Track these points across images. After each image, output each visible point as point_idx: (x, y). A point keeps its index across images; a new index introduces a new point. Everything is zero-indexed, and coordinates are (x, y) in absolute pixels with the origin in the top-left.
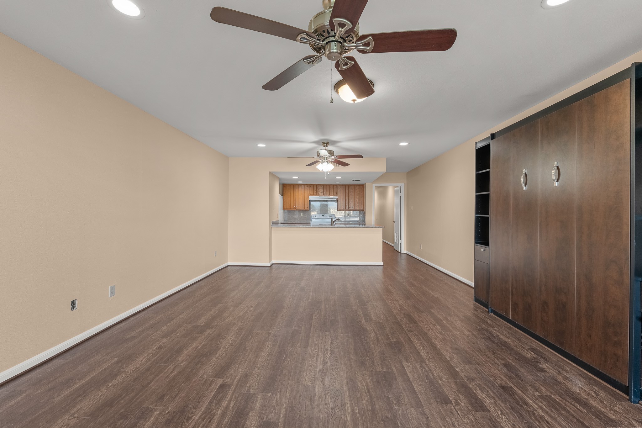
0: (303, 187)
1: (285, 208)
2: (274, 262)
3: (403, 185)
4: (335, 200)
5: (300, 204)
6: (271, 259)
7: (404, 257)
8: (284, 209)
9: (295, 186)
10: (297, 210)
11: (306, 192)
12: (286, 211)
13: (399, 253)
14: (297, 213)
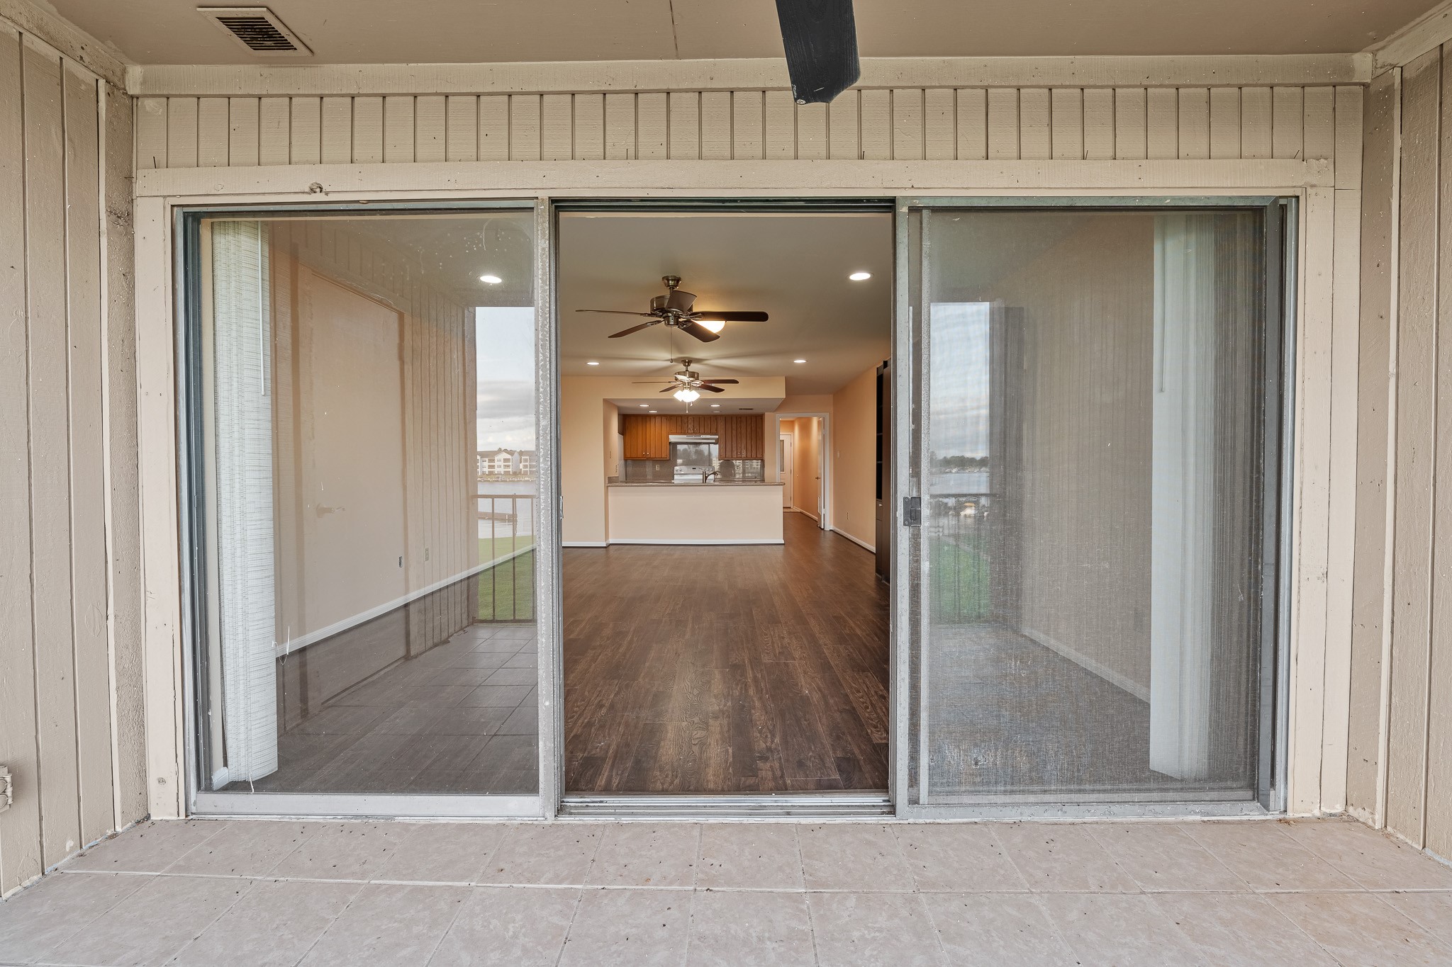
0: (658, 420)
1: (628, 455)
2: (611, 541)
3: (827, 415)
4: (714, 441)
5: (653, 449)
6: (607, 537)
7: (830, 536)
8: (626, 459)
9: (645, 418)
10: (649, 459)
11: (664, 428)
12: (629, 462)
13: (823, 531)
14: (649, 465)
